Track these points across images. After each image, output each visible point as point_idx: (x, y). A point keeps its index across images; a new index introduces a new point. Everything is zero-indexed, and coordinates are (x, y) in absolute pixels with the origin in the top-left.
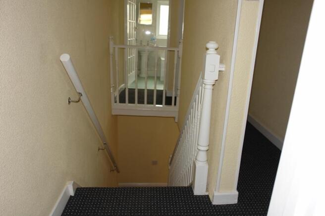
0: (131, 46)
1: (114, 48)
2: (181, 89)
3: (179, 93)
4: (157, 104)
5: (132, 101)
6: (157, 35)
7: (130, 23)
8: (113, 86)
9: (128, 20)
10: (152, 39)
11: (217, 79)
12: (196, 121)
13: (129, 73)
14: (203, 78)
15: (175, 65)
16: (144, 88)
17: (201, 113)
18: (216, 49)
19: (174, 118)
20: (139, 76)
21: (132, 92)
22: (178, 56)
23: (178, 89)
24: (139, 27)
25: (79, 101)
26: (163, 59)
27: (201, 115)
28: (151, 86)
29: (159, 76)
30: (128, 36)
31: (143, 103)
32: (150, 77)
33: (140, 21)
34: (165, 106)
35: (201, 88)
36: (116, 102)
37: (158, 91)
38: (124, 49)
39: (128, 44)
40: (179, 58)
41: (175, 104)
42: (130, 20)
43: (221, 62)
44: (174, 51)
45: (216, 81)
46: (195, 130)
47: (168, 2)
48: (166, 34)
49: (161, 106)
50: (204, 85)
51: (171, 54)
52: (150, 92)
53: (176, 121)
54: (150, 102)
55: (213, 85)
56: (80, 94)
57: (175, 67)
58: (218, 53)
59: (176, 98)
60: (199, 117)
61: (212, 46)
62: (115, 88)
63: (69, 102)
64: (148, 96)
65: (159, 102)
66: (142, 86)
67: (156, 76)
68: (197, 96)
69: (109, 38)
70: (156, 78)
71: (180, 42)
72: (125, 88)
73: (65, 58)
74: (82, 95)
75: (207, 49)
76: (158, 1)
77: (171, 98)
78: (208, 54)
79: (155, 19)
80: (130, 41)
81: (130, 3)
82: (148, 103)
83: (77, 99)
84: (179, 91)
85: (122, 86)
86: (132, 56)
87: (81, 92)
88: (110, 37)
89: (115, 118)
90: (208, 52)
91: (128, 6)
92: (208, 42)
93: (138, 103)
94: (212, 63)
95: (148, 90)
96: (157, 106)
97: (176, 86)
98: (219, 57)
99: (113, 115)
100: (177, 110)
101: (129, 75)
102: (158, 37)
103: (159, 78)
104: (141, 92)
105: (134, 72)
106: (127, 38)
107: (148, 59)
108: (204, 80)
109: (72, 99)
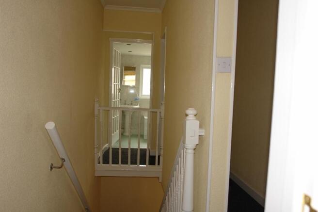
0: (116, 108)
1: (99, 110)
2: (164, 149)
3: (162, 153)
4: (140, 164)
5: (115, 161)
6: (140, 95)
7: (115, 85)
8: (97, 148)
9: (113, 83)
10: (135, 99)
11: (197, 143)
12: (179, 184)
13: (114, 133)
14: (184, 143)
15: (158, 125)
16: (127, 147)
17: (184, 176)
18: (195, 115)
19: (158, 178)
20: (122, 135)
21: (115, 151)
22: (160, 117)
23: (161, 149)
24: (123, 88)
25: (61, 167)
26: (146, 118)
27: (184, 178)
28: (134, 145)
29: (142, 134)
30: (113, 97)
31: (127, 163)
32: (134, 136)
33: (124, 81)
34: (149, 166)
35: (182, 151)
36: (99, 163)
37: (141, 150)
38: (108, 110)
39: (113, 106)
40: (162, 119)
41: (159, 164)
42: (115, 82)
43: (201, 127)
44: (156, 112)
45: (197, 145)
46: (179, 194)
47: (150, 66)
48: (149, 94)
49: (145, 166)
50: (185, 149)
51: (153, 115)
52: (134, 151)
53: (160, 181)
54: (134, 162)
55: (195, 149)
56: (63, 160)
57: (158, 127)
58: (197, 119)
59: (159, 157)
60: (182, 180)
61: (191, 112)
62: (99, 148)
63: (52, 168)
64: (131, 155)
65: (143, 162)
66: (125, 145)
67: (139, 134)
68: (180, 159)
69: (94, 101)
70: (139, 136)
71: (162, 104)
72: (109, 148)
73: (50, 126)
74: (65, 161)
75: (187, 115)
76: (141, 65)
77: (155, 157)
78: (188, 120)
79: (138, 81)
80: (114, 102)
81: (115, 68)
82: (132, 163)
83: (59, 165)
84: (162, 151)
85: (106, 145)
86: (116, 116)
87: (63, 158)
88: (96, 100)
89: (98, 179)
90: (188, 118)
91: (113, 69)
92: (187, 109)
93: (122, 164)
94: (192, 129)
95: (131, 149)
96: (141, 166)
97: (159, 146)
98: (198, 122)
99: (96, 176)
100: (161, 170)
101: (113, 134)
102: (141, 97)
103: (142, 136)
104: (125, 151)
105: (118, 131)
106: (111, 99)
107: (132, 118)
108: (185, 145)
109: (55, 165)
